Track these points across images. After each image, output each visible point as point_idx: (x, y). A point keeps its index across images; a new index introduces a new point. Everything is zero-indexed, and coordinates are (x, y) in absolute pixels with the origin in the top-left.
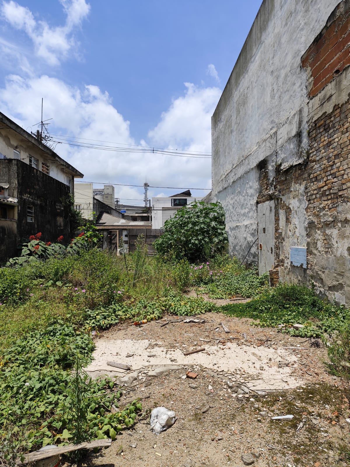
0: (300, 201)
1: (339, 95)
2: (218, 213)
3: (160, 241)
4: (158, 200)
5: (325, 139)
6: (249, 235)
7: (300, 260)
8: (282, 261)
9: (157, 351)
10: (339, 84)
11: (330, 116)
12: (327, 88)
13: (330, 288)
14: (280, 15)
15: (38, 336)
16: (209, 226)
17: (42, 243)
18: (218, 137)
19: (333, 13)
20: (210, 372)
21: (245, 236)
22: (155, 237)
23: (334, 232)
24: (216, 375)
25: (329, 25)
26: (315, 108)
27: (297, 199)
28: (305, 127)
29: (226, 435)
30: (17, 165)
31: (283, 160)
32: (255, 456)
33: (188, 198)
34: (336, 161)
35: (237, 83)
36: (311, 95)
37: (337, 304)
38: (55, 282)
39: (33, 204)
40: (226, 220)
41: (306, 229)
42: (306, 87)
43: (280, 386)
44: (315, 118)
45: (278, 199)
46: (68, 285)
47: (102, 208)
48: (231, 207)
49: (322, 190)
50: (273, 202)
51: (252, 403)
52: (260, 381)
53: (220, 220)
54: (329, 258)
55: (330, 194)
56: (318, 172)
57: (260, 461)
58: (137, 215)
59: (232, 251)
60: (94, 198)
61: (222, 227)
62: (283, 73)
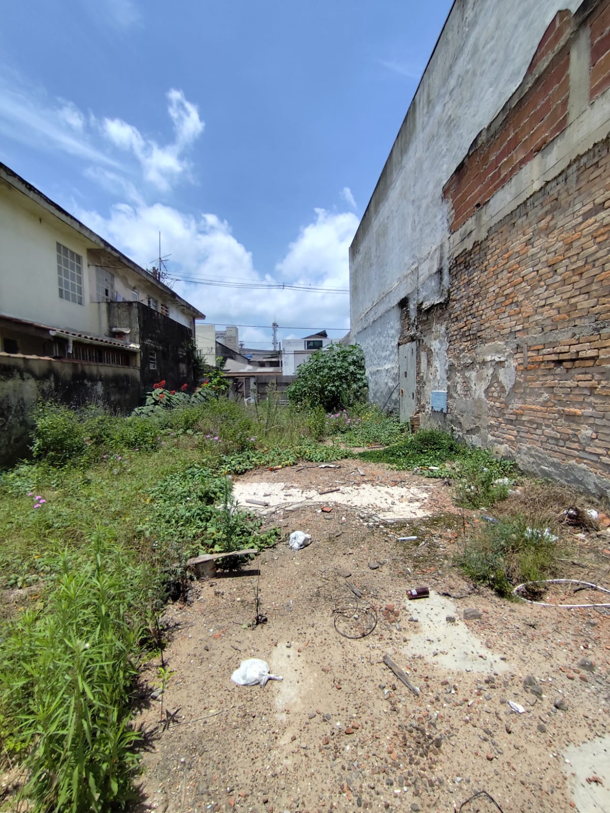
0: (441, 342)
1: (479, 231)
2: (357, 357)
3: (293, 388)
4: (289, 342)
5: (465, 277)
6: (390, 380)
7: (440, 405)
8: (423, 407)
9: (292, 491)
10: (479, 219)
11: (470, 253)
12: (467, 223)
13: (469, 432)
14: (422, 136)
15: (178, 478)
16: (347, 371)
17: (166, 392)
18: (356, 271)
19: (475, 141)
20: (344, 507)
21: (386, 381)
22: (287, 384)
23: (472, 374)
24: (349, 509)
25: (470, 154)
26: (455, 244)
27: (438, 341)
28: (446, 265)
29: (355, 551)
30: (138, 308)
31: (425, 299)
32: (380, 564)
33: (324, 340)
34: (475, 300)
35: (377, 211)
36: (452, 230)
37: (473, 447)
38: (185, 430)
39: (155, 349)
40: (366, 364)
41: (447, 371)
42: (448, 220)
43: (408, 516)
44: (456, 255)
45: (419, 340)
46: (198, 433)
47: (226, 353)
48: (371, 349)
49: (462, 330)
50: (414, 343)
51: (382, 529)
52: (391, 513)
53: (359, 364)
54: (467, 401)
55: (470, 335)
56: (459, 312)
57: (384, 567)
58: (265, 360)
59: (373, 398)
60: (217, 342)
61: (361, 372)
62: (424, 203)
